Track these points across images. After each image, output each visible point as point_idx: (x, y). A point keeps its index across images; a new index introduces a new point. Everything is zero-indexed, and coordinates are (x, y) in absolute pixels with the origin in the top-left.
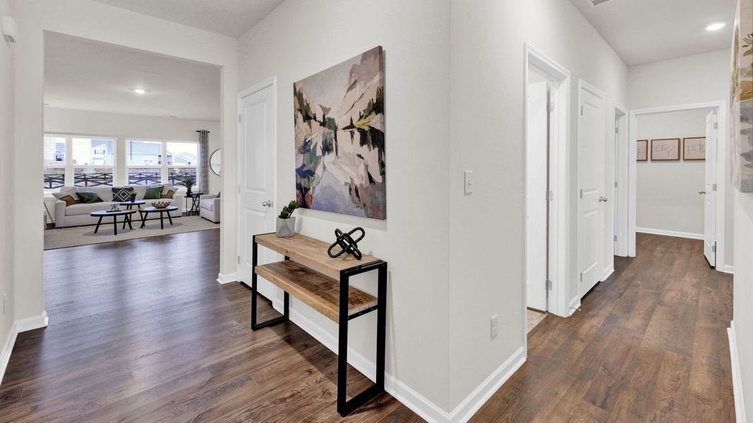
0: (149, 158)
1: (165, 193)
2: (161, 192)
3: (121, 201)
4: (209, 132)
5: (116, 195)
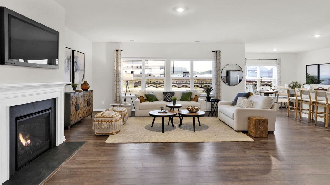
0: (179, 74)
1: (193, 97)
2: (191, 96)
3: (168, 101)
4: (221, 52)
5: (165, 97)
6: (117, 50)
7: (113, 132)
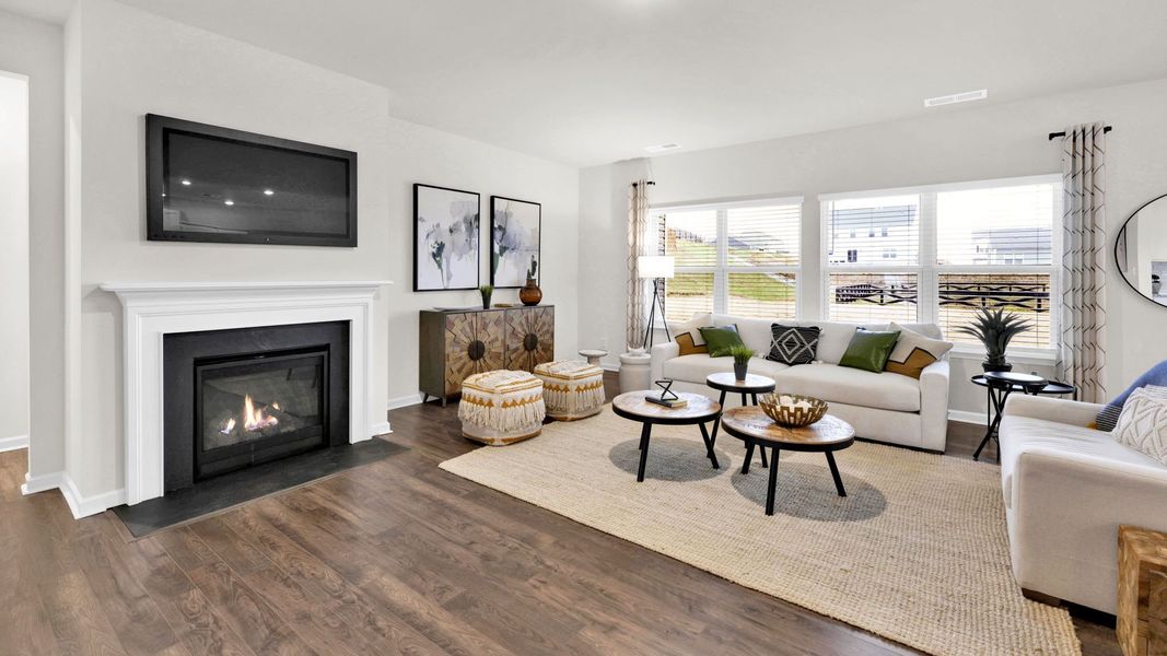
2: (891, 350)
3: (783, 361)
4: (1107, 129)
5: (775, 343)
6: (635, 185)
7: (496, 438)
